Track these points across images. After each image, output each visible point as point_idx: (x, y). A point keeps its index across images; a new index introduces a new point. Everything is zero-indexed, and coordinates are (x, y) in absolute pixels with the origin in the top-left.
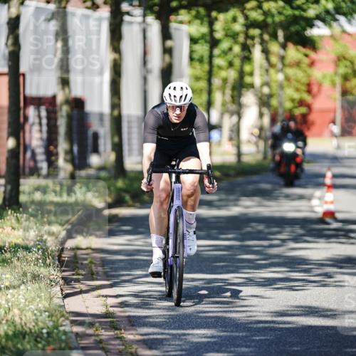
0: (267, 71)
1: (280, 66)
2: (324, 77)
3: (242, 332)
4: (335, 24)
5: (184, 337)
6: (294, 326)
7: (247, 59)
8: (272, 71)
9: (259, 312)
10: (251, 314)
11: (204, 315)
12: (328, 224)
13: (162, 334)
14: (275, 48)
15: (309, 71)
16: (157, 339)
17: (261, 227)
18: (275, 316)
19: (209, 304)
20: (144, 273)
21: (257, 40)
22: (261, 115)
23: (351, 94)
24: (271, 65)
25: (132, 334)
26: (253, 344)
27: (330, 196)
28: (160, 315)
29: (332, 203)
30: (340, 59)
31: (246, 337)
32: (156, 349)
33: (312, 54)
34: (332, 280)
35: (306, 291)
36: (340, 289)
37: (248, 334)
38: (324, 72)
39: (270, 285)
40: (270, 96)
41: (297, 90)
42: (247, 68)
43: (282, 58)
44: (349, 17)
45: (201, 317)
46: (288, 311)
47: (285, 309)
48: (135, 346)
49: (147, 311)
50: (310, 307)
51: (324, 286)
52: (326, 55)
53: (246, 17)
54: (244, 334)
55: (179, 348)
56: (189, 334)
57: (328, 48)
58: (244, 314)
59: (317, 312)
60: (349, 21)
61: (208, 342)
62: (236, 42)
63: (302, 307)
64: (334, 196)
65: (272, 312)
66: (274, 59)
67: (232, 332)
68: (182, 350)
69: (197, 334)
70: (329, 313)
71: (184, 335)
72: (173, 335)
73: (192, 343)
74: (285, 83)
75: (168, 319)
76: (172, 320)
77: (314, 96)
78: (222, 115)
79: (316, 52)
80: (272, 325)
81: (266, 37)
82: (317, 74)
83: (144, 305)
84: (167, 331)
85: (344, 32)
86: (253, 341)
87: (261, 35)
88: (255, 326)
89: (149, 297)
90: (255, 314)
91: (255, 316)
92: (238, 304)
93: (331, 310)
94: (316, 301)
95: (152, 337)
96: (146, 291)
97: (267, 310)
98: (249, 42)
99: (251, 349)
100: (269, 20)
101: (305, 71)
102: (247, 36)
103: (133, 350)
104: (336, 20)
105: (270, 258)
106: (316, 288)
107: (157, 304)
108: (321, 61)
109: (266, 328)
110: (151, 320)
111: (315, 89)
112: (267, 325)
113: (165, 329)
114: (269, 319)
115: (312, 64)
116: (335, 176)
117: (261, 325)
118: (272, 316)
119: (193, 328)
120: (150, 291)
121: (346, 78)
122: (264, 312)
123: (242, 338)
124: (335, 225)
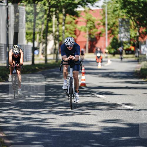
0: (58, 25)
1: (63, 23)
2: (82, 28)
3: (47, 133)
4: (86, 6)
5: (23, 135)
6: (68, 131)
7: (50, 20)
8: (60, 26)
9: (54, 125)
10: (51, 126)
11: (31, 126)
12: (83, 89)
13: (14, 134)
14: (61, 16)
15: (76, 26)
16: (12, 136)
17: (55, 90)
18: (61, 127)
19: (33, 121)
20: (7, 109)
21: (54, 13)
22: (55, 44)
23: (93, 35)
24: (60, 23)
25: (1, 134)
26: (52, 138)
27: (83, 77)
28: (13, 126)
29: (84, 80)
30: (88, 20)
31: (49, 135)
32: (12, 140)
33: (77, 19)
34: (84, 112)
35: (74, 116)
36: (88, 115)
37: (49, 134)
38: (82, 26)
39: (59, 114)
40: (59, 36)
41: (70, 34)
42: (50, 25)
43: (64, 20)
44: (92, 3)
45: (30, 127)
46: (66, 124)
47: (65, 123)
48: (3, 139)
49: (8, 124)
50: (75, 123)
51: (81, 114)
52: (82, 19)
53: (49, 3)
54: (48, 134)
55: (21, 139)
56: (25, 134)
57: (83, 16)
58: (48, 126)
59: (78, 125)
60: (92, 5)
61: (33, 137)
62: (45, 14)
63: (72, 123)
64: (85, 77)
65: (59, 125)
66: (61, 21)
67: (43, 133)
68: (22, 140)
69: (28, 134)
70: (83, 125)
71: (23, 134)
72: (18, 134)
73: (26, 137)
74: (65, 31)
75: (16, 127)
76: (18, 128)
77: (78, 36)
78: (39, 43)
79: (78, 18)
80: (59, 130)
81: (58, 11)
82: (78, 27)
83: (6, 122)
84: (16, 133)
85: (90, 9)
86: (51, 137)
87: (56, 11)
88: (52, 130)
89: (9, 118)
90: (52, 126)
91: (52, 127)
92: (45, 122)
93: (84, 124)
94: (78, 120)
95: (10, 135)
96: (8, 116)
97: (57, 124)
98: (51, 14)
99: (51, 140)
100: (59, 4)
101: (74, 26)
102: (50, 11)
103: (2, 141)
104: (87, 5)
105: (59, 103)
106: (78, 115)
107: (12, 121)
108: (80, 21)
109: (57, 132)
110: (10, 128)
111: (78, 33)
112: (57, 130)
113: (15, 132)
114: (58, 128)
115: (77, 23)
116: (86, 69)
117: (55, 130)
118: (59, 127)
119: (27, 132)
120: (9, 116)
121: (90, 29)
122: (56, 125)
123: (47, 136)
124: (86, 89)
